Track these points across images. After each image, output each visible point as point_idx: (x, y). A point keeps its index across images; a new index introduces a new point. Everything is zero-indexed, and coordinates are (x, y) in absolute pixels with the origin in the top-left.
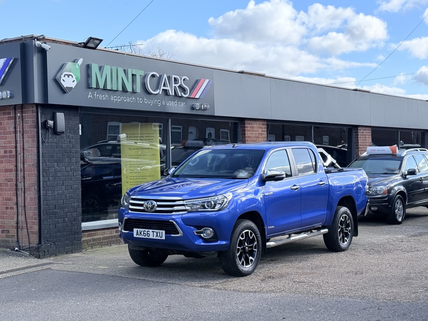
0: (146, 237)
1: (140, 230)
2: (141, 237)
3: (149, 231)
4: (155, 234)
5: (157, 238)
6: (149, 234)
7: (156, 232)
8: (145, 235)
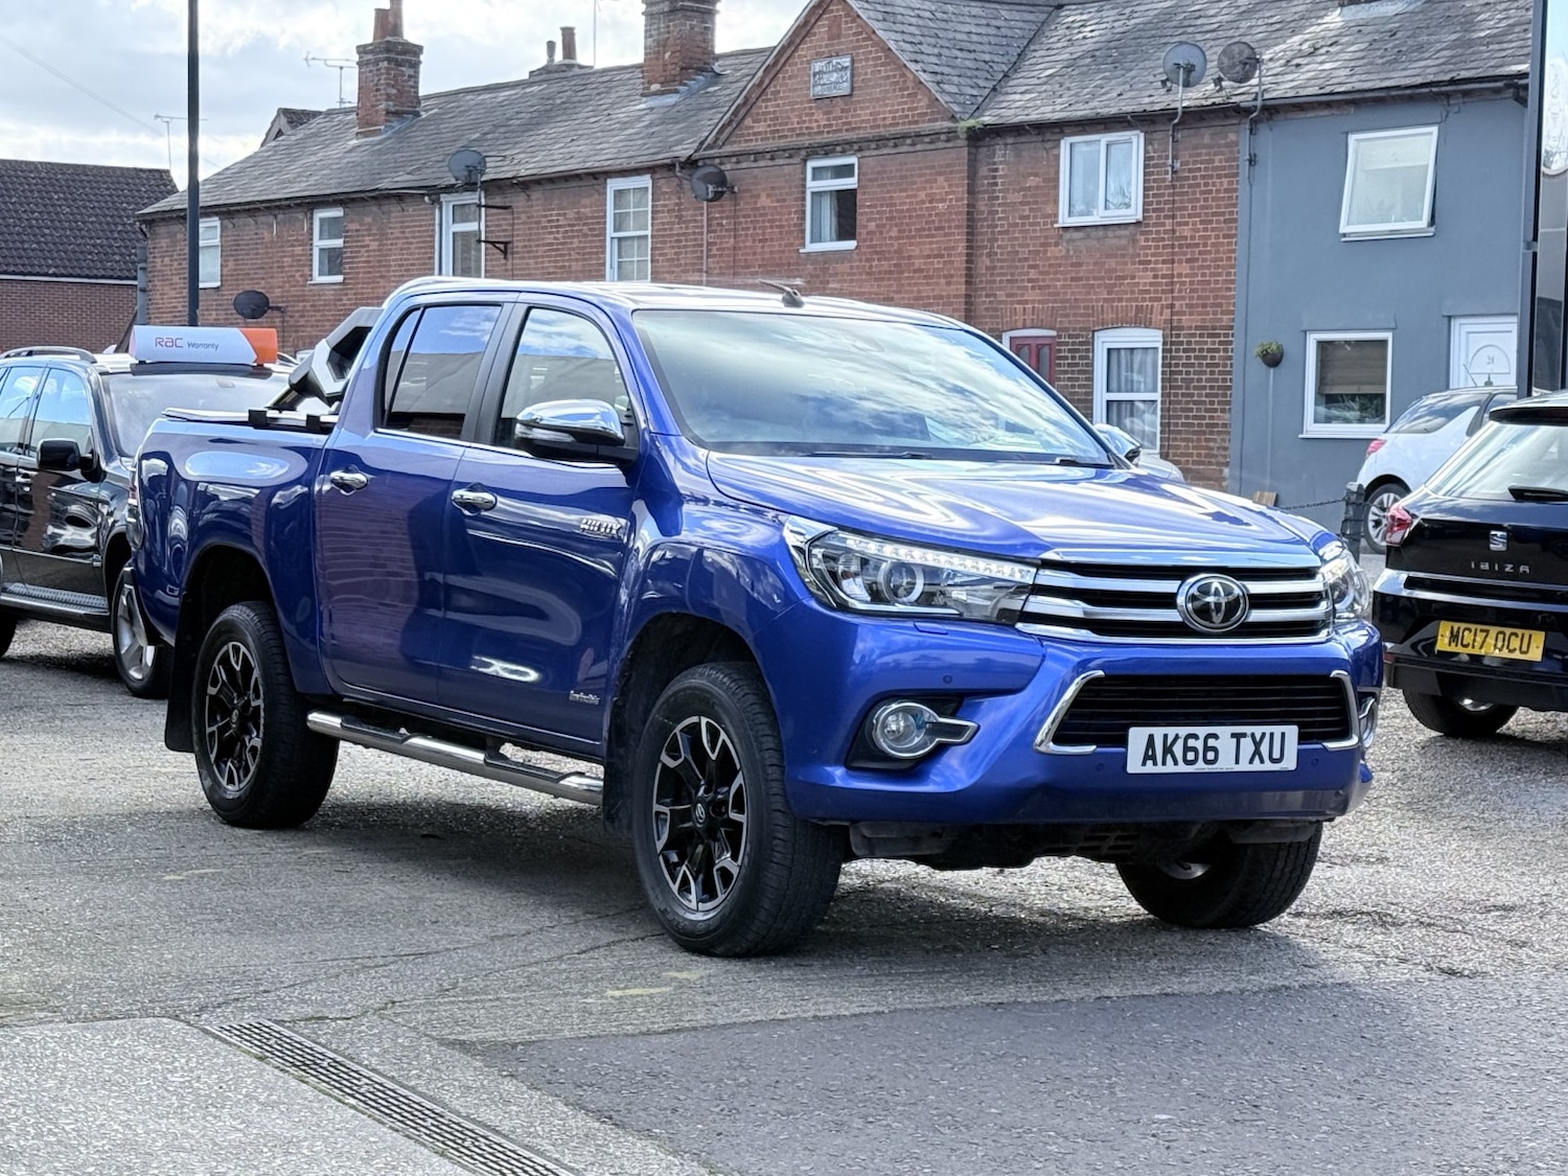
0: (1200, 766)
1: (1166, 736)
2: (1170, 768)
3: (1215, 736)
4: (1247, 746)
5: (1257, 766)
6: (1214, 749)
7: (1253, 735)
8: (1191, 755)
